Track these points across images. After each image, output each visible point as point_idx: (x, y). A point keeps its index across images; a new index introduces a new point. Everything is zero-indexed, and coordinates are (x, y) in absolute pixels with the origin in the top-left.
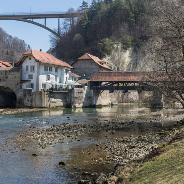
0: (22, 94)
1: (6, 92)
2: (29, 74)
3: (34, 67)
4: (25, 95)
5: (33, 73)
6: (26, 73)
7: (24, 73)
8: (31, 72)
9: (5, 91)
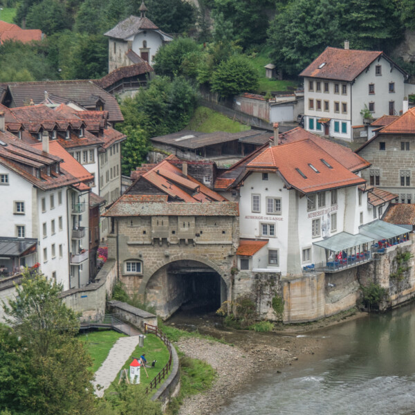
0: (250, 286)
1: (188, 271)
2: (264, 221)
3: (278, 201)
4: (258, 290)
5: (276, 219)
6: (252, 217)
7: (246, 217)
8: (269, 216)
9: (184, 268)
